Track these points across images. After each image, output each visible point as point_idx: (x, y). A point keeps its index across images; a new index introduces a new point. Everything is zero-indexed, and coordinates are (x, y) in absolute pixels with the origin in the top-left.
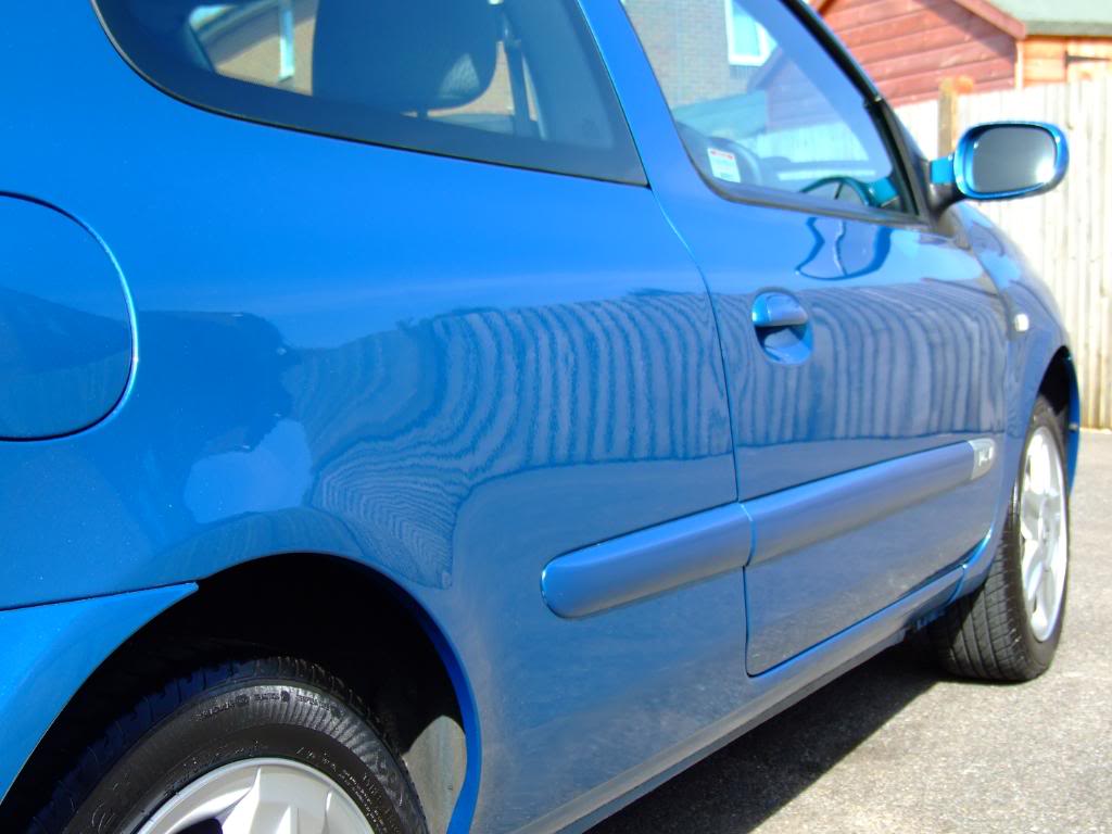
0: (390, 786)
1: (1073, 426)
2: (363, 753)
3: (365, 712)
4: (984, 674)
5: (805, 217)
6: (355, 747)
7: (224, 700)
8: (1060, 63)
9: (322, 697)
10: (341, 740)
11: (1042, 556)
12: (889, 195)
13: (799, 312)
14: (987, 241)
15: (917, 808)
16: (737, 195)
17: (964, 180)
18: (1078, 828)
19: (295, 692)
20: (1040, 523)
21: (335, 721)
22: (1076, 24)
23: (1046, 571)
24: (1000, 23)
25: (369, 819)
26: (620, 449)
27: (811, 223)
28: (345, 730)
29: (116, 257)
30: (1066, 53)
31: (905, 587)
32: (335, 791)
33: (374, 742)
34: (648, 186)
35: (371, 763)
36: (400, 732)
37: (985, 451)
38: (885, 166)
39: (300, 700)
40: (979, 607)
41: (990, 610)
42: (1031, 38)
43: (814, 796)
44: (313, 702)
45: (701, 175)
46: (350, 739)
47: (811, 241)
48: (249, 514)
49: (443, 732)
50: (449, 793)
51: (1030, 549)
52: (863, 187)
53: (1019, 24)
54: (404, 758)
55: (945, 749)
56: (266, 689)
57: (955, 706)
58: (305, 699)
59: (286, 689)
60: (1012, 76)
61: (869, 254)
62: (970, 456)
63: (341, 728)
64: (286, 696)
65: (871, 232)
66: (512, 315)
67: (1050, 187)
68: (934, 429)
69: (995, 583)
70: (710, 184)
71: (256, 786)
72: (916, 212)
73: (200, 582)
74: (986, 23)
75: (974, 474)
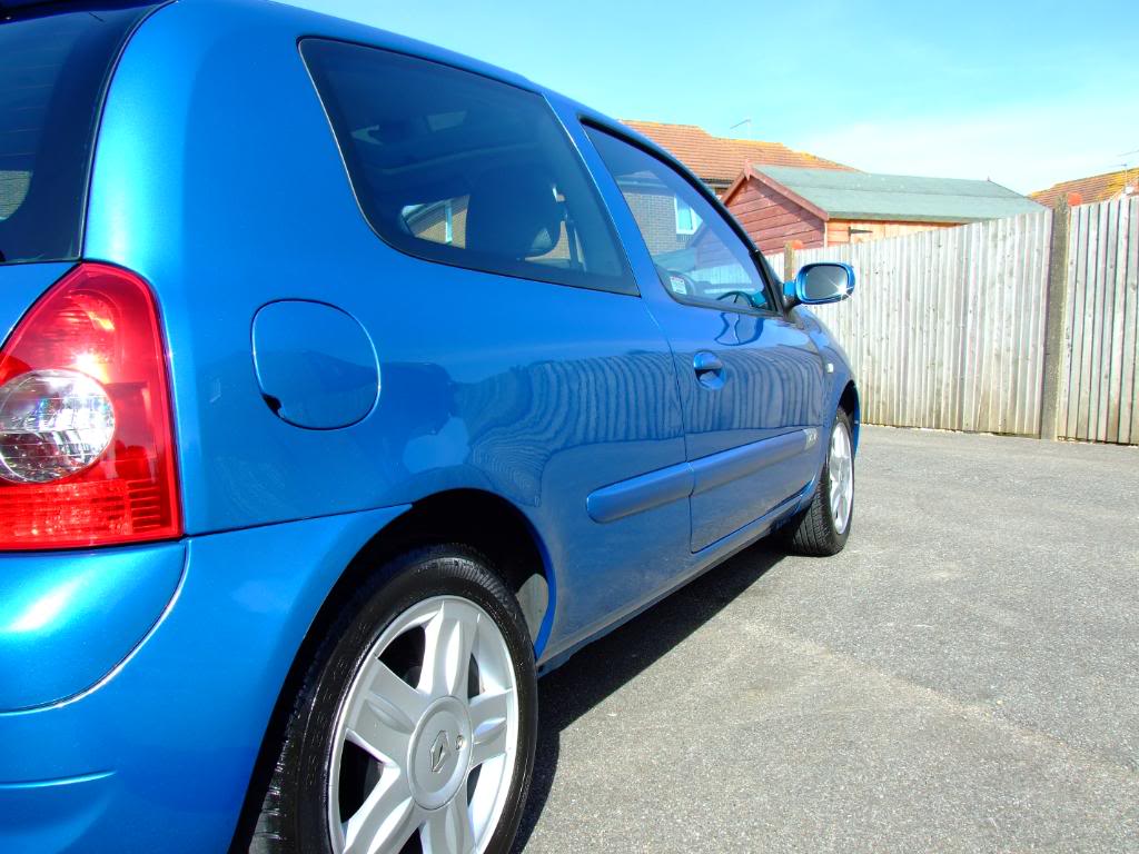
0: (510, 610)
1: (856, 423)
2: (496, 593)
4: (809, 551)
5: (720, 313)
6: (492, 590)
7: (425, 565)
8: (847, 233)
9: (475, 564)
10: (485, 586)
11: (840, 490)
12: (761, 301)
13: (717, 362)
14: (813, 325)
15: (777, 620)
16: (685, 301)
17: (801, 293)
19: (461, 561)
20: (839, 473)
21: (482, 576)
22: (854, 213)
23: (842, 497)
24: (816, 213)
26: (621, 435)
27: (722, 316)
28: (487, 581)
30: (850, 228)
31: (770, 507)
32: (482, 612)
33: (501, 587)
34: (640, 296)
35: (500, 598)
36: (514, 580)
37: (812, 435)
38: (761, 286)
39: (464, 565)
40: (808, 517)
41: (813, 520)
42: (832, 220)
43: (722, 615)
44: (470, 566)
45: (667, 291)
46: (489, 585)
47: (723, 324)
48: (436, 469)
49: (536, 582)
50: (539, 614)
51: (834, 486)
52: (749, 297)
53: (826, 213)
54: (516, 595)
55: (791, 590)
56: (446, 560)
57: (795, 568)
58: (466, 565)
59: (457, 559)
60: (822, 240)
61: (752, 332)
62: (805, 438)
63: (485, 580)
64: (457, 563)
65: (753, 320)
66: (566, 365)
67: (845, 297)
68: (784, 424)
69: (817, 504)
70: (671, 295)
71: (442, 610)
72: (777, 310)
73: (413, 503)
74: (809, 212)
75: (807, 447)
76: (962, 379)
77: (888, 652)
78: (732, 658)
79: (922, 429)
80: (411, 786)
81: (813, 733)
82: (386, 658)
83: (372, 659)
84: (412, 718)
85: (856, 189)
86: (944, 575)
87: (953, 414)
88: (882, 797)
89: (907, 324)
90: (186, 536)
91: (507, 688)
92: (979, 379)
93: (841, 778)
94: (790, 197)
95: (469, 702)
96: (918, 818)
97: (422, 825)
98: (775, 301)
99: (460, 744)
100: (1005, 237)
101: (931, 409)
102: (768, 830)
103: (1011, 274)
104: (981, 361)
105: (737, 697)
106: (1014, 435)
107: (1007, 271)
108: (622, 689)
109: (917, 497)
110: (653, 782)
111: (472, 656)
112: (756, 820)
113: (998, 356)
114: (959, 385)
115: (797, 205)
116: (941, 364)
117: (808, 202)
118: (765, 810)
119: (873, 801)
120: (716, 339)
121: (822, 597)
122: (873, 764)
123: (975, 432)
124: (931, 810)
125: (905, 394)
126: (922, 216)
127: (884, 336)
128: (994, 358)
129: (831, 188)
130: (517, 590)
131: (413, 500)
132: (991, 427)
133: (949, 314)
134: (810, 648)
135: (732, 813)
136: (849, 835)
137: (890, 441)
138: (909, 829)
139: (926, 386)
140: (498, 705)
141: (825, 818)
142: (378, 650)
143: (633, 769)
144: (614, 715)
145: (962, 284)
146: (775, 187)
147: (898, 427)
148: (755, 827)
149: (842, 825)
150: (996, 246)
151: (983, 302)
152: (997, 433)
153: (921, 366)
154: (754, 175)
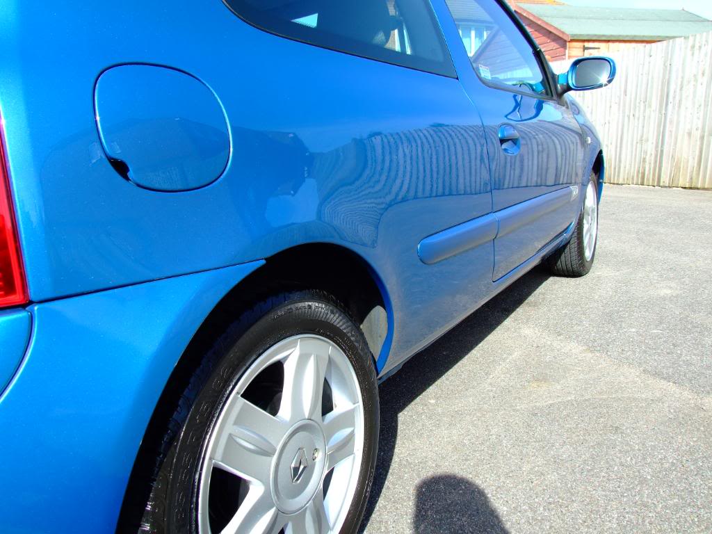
0: (356, 341)
1: (601, 181)
2: (345, 329)
3: (345, 310)
4: (566, 273)
5: (513, 94)
6: (341, 326)
7: (281, 312)
8: (582, 50)
9: (326, 305)
10: (335, 324)
11: (589, 230)
12: (541, 88)
13: (515, 134)
15: (547, 326)
16: (490, 85)
17: (572, 82)
18: (609, 334)
19: (314, 304)
20: (590, 217)
21: (332, 316)
22: (588, 35)
23: (591, 235)
24: (561, 35)
25: (347, 356)
26: (427, 194)
27: (515, 96)
28: (337, 320)
29: (220, 98)
30: (584, 46)
31: (540, 247)
32: (333, 346)
33: (350, 323)
34: (457, 79)
35: (348, 332)
36: (358, 314)
37: (575, 190)
38: (540, 77)
39: (317, 307)
40: (567, 250)
41: (571, 251)
42: (572, 41)
43: (508, 322)
44: (322, 308)
45: (477, 75)
46: (339, 323)
47: (513, 104)
49: (378, 313)
50: (379, 339)
51: (586, 227)
52: (531, 86)
53: (568, 35)
54: (361, 326)
55: (555, 302)
56: (300, 305)
57: (557, 286)
58: (318, 307)
59: (310, 303)
60: (565, 55)
61: (534, 112)
62: (571, 192)
63: (335, 318)
64: (310, 307)
65: (534, 101)
66: (390, 137)
67: (606, 85)
68: (539, 184)
69: (574, 240)
70: (480, 79)
71: (298, 346)
72: (552, 96)
73: (266, 259)
74: (555, 35)
75: (572, 199)
76: (662, 151)
77: (634, 352)
78: (516, 355)
79: (632, 185)
80: (274, 498)
81: (586, 419)
82: (248, 395)
83: (235, 398)
84: (273, 443)
85: (589, 18)
86: (668, 292)
87: (654, 175)
88: (649, 477)
89: (624, 112)
90: (31, 303)
91: (354, 404)
92: (674, 150)
93: (613, 459)
94: (543, 25)
95: (323, 420)
96: (683, 499)
97: (286, 525)
98: (552, 89)
99: (316, 455)
100: (700, 47)
101: (638, 171)
102: (561, 506)
103: (703, 74)
104: (676, 138)
105: (523, 387)
106: (698, 189)
107: (700, 73)
108: (438, 382)
109: (637, 233)
110: (466, 460)
111: (325, 380)
112: (550, 497)
113: (689, 134)
114: (660, 155)
115: (548, 30)
116: (647, 140)
117: (555, 28)
118: (556, 487)
119: (643, 481)
120: (506, 116)
121: (579, 308)
122: (637, 447)
123: (670, 187)
124: (692, 491)
125: (620, 161)
126: (635, 36)
127: (607, 122)
128: (686, 136)
129: (571, 18)
130: (361, 321)
131: (266, 257)
132: (681, 183)
133: (655, 103)
134: (574, 348)
135: (531, 489)
136: (627, 513)
137: (611, 194)
138: (677, 508)
139: (636, 155)
140: (348, 418)
141: (606, 496)
142: (240, 388)
143: (450, 448)
144: (433, 401)
145: (666, 83)
146: (531, 18)
147: (614, 184)
148: (550, 503)
149: (620, 502)
150: (693, 54)
151: (681, 95)
152: (685, 188)
153: (633, 141)
154: (517, 10)
